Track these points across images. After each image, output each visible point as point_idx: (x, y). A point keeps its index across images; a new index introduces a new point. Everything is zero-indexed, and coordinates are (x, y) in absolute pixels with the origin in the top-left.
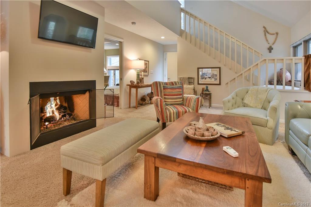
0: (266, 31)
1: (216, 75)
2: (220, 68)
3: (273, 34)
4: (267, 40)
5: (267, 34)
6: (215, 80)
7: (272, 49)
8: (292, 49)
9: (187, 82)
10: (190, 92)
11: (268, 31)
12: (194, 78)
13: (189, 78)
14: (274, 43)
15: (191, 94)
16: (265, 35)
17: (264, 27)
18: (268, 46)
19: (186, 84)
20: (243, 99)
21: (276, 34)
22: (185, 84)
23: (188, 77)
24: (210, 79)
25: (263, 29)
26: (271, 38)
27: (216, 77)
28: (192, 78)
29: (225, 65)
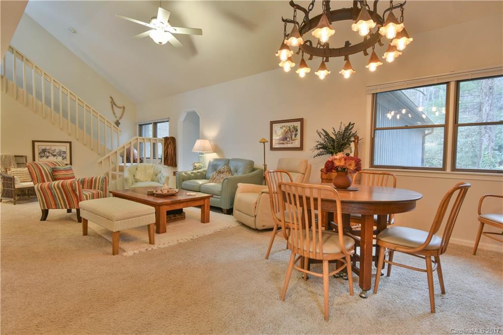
0: (113, 103)
1: (65, 152)
2: (70, 143)
3: (120, 108)
4: (114, 113)
5: (114, 106)
6: (63, 159)
7: (119, 123)
8: (138, 126)
9: (13, 162)
10: (25, 178)
11: (116, 103)
12: (26, 157)
13: (15, 156)
14: (121, 118)
15: (28, 182)
16: (112, 107)
17: (111, 97)
18: (115, 120)
19: (13, 166)
20: (134, 176)
21: (122, 108)
22: (10, 166)
23: (13, 155)
24: (55, 157)
25: (110, 100)
26: (118, 112)
27: (65, 155)
28: (22, 156)
29: (77, 140)
